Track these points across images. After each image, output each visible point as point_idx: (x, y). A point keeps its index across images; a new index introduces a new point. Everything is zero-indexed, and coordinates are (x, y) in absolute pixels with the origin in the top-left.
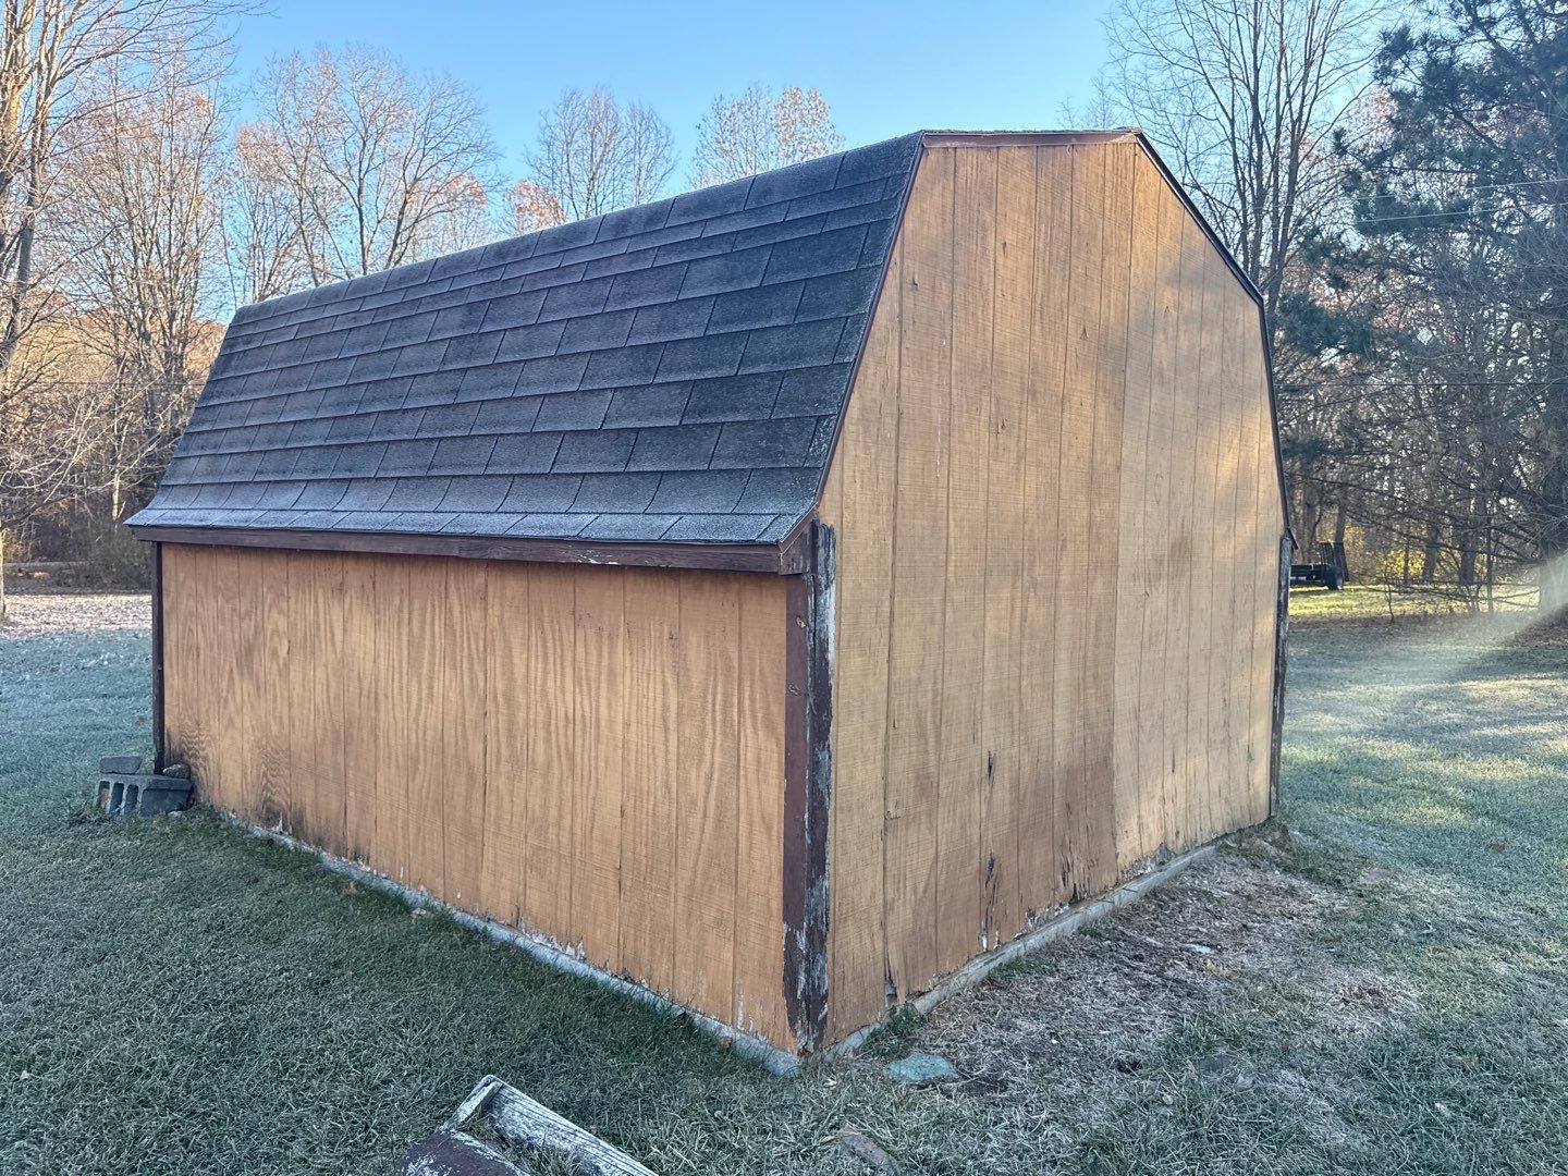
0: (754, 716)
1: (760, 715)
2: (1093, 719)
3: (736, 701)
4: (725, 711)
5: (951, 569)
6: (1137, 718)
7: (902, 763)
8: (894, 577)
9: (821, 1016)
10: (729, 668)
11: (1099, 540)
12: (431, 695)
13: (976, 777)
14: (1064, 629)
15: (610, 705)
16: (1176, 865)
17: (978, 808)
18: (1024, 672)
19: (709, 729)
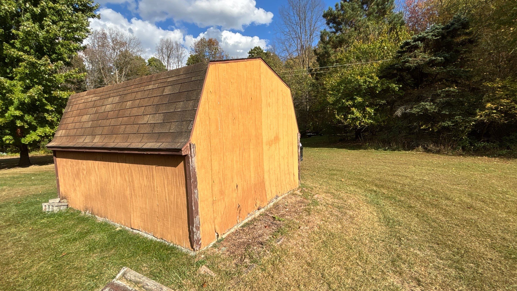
0: (182, 184)
1: (183, 184)
2: (260, 174)
3: (178, 181)
4: (176, 183)
5: (224, 148)
6: (269, 172)
7: (216, 189)
8: (211, 152)
9: (200, 243)
10: (176, 174)
11: (258, 139)
12: (117, 182)
13: (234, 189)
14: (252, 156)
15: (153, 183)
16: (279, 199)
17: (235, 195)
18: (243, 167)
19: (173, 187)
